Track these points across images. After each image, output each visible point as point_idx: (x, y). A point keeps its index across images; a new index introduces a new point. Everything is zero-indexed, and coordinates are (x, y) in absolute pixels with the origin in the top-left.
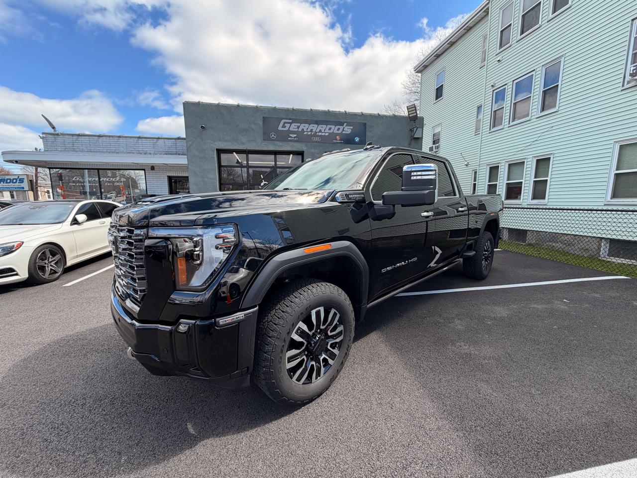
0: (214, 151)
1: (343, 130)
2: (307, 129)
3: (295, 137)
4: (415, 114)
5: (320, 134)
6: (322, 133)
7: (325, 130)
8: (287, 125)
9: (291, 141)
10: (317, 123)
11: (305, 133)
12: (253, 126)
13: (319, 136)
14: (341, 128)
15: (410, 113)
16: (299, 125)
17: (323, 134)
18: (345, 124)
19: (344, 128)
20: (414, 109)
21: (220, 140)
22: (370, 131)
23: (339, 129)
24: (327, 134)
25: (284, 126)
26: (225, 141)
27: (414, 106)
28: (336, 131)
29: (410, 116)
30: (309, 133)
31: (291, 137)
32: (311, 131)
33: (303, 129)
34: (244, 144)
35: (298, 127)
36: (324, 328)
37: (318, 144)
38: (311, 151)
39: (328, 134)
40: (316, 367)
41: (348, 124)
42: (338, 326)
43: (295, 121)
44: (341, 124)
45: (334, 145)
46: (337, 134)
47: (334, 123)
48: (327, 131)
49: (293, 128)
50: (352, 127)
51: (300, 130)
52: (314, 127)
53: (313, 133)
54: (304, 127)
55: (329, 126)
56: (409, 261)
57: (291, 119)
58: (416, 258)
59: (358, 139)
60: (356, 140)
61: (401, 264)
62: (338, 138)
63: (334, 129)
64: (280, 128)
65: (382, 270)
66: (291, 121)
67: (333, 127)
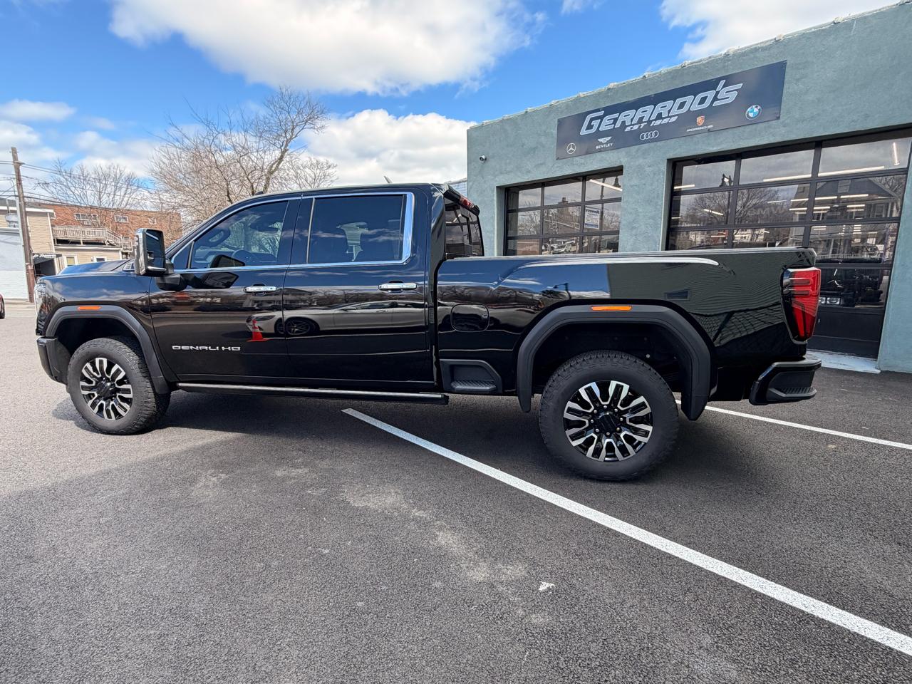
0: (493, 191)
1: (715, 99)
2: (632, 120)
3: (607, 143)
5: (658, 122)
6: (663, 119)
7: (669, 111)
8: (595, 123)
9: (600, 151)
10: (655, 100)
11: (628, 129)
12: (543, 139)
13: (655, 128)
14: (710, 94)
16: (616, 115)
17: (665, 121)
18: (723, 82)
19: (718, 93)
21: (501, 173)
22: (798, 80)
23: (703, 101)
24: (674, 119)
25: (590, 127)
26: (508, 173)
28: (696, 107)
30: (636, 127)
31: (602, 144)
32: (640, 121)
33: (624, 122)
34: (529, 172)
35: (615, 120)
36: (110, 377)
37: (652, 144)
38: (637, 163)
39: (676, 117)
40: (106, 407)
41: (729, 80)
42: (125, 383)
43: (609, 110)
44: (711, 85)
45: (689, 138)
46: (699, 113)
47: (693, 90)
48: (675, 111)
49: (606, 124)
50: (739, 86)
51: (618, 124)
52: (647, 112)
53: (643, 125)
54: (627, 117)
55: (679, 101)
56: (223, 348)
57: (604, 109)
58: (239, 348)
59: (756, 110)
60: (751, 115)
61: (206, 348)
62: (700, 120)
63: (692, 103)
64: (584, 132)
65: (173, 347)
66: (602, 113)
67: (689, 99)
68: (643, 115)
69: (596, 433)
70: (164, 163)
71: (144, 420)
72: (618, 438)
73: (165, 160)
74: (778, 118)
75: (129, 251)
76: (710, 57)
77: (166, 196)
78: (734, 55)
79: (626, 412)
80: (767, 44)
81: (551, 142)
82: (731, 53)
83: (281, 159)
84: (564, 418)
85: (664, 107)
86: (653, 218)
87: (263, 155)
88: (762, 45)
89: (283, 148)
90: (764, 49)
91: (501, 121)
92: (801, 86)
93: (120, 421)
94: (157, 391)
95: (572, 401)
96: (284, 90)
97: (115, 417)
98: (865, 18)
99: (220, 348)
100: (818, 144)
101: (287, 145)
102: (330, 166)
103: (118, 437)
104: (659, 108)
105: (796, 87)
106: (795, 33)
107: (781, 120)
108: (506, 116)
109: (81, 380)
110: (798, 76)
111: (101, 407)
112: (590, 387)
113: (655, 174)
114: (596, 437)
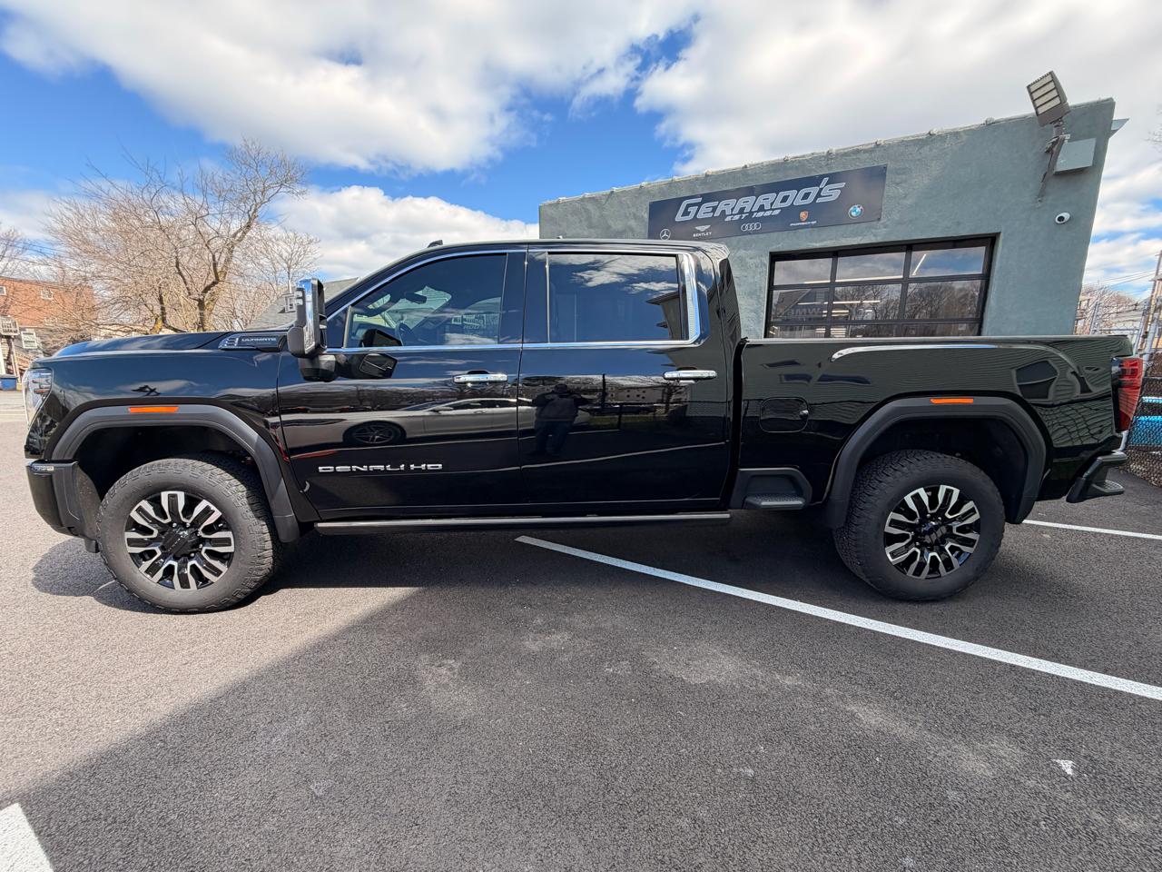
1: (819, 195)
2: (732, 210)
3: (705, 232)
4: (1057, 101)
5: (761, 214)
6: (765, 211)
7: (772, 204)
8: (693, 210)
9: (697, 239)
10: (756, 191)
11: (728, 219)
12: (632, 223)
13: (757, 219)
14: (814, 191)
15: (1038, 103)
16: (715, 203)
17: (768, 213)
18: (826, 179)
19: (821, 190)
20: (1052, 86)
22: (897, 184)
23: (806, 196)
24: (777, 212)
25: (686, 213)
27: (1049, 79)
28: (799, 202)
29: (1041, 110)
30: (737, 217)
31: (699, 232)
32: (742, 211)
33: (724, 212)
35: (714, 209)
36: (188, 522)
37: (754, 237)
38: (738, 254)
39: (779, 211)
40: (179, 570)
41: (833, 178)
42: (220, 529)
43: (707, 198)
44: (814, 181)
45: (792, 233)
46: (803, 208)
47: (797, 184)
48: (778, 204)
49: (704, 213)
50: (842, 185)
51: (717, 213)
52: (748, 203)
53: (744, 215)
54: (726, 206)
55: (782, 194)
56: (412, 466)
57: (701, 196)
58: (440, 465)
59: (858, 210)
60: (854, 214)
61: (381, 467)
62: (803, 215)
63: (796, 199)
64: (679, 218)
65: (320, 468)
66: (700, 200)
67: (792, 193)
68: (743, 205)
69: (918, 547)
70: (68, 219)
71: (253, 585)
72: (941, 551)
73: (69, 214)
74: (879, 219)
75: (12, 334)
76: (813, 154)
77: (71, 264)
78: (837, 154)
79: (954, 519)
80: (869, 146)
81: (643, 228)
82: (834, 151)
83: (248, 226)
84: (885, 533)
85: (766, 199)
86: (756, 312)
87: (229, 219)
88: (864, 147)
89: (251, 213)
90: (865, 151)
91: (582, 200)
92: (901, 191)
93: (207, 591)
94: (283, 537)
95: (895, 511)
96: (249, 143)
97: (197, 584)
98: (957, 132)
99: (407, 467)
100: (909, 247)
101: (255, 211)
102: (311, 241)
103: (204, 615)
104: (761, 201)
105: (896, 191)
106: (896, 139)
107: (882, 222)
108: (587, 195)
109: (128, 529)
110: (898, 180)
111: (169, 571)
112: (918, 494)
113: (756, 267)
114: (918, 551)
